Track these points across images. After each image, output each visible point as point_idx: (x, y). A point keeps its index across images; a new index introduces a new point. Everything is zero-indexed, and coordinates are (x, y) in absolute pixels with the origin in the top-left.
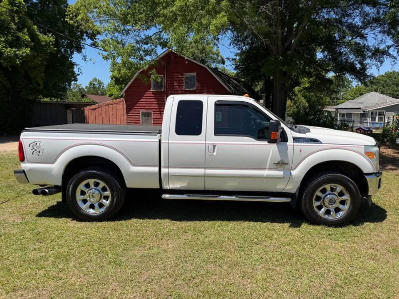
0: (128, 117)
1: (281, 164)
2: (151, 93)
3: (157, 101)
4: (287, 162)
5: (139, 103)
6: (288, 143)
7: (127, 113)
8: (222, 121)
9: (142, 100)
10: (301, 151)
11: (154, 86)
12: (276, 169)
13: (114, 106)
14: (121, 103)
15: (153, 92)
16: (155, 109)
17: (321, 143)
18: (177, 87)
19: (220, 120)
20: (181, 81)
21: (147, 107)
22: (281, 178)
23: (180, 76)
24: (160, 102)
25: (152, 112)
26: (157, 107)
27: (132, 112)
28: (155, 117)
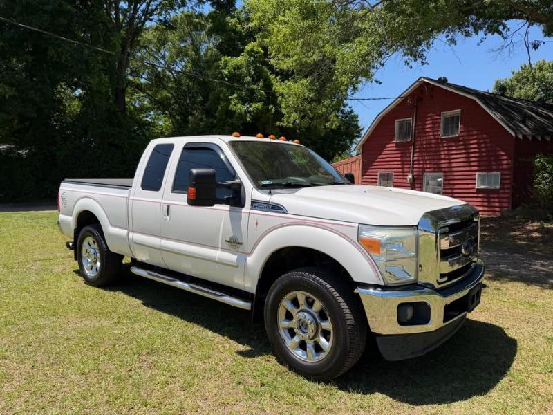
0: (363, 180)
1: (234, 243)
2: (394, 145)
3: (401, 157)
4: (240, 241)
5: (378, 160)
6: (244, 210)
7: (363, 175)
8: (501, 189)
9: (381, 156)
10: (257, 224)
11: (399, 136)
12: (229, 251)
13: (349, 165)
14: (358, 162)
15: (396, 143)
16: (397, 168)
17: (285, 213)
18: (431, 134)
19: (498, 187)
20: (437, 125)
21: (387, 167)
22: (234, 266)
23: (435, 117)
24: (404, 159)
25: (393, 174)
26: (400, 166)
27: (367, 174)
28: (395, 180)
